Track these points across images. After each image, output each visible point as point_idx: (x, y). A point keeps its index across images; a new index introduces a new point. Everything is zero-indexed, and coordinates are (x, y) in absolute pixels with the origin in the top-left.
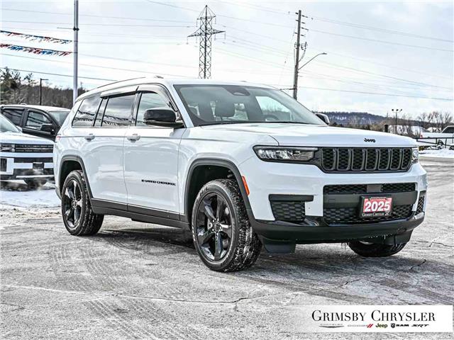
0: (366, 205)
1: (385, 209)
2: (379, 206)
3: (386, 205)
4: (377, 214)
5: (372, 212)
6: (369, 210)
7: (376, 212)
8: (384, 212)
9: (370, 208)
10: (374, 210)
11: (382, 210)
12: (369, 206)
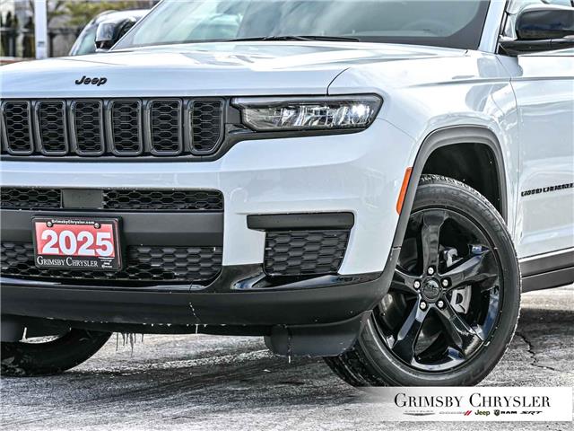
0: (44, 237)
1: (100, 252)
2: (80, 244)
3: (99, 243)
4: (77, 263)
5: (64, 257)
6: (56, 251)
7: (75, 257)
8: (96, 258)
9: (57, 245)
10: (66, 252)
11: (91, 253)
12: (53, 242)
